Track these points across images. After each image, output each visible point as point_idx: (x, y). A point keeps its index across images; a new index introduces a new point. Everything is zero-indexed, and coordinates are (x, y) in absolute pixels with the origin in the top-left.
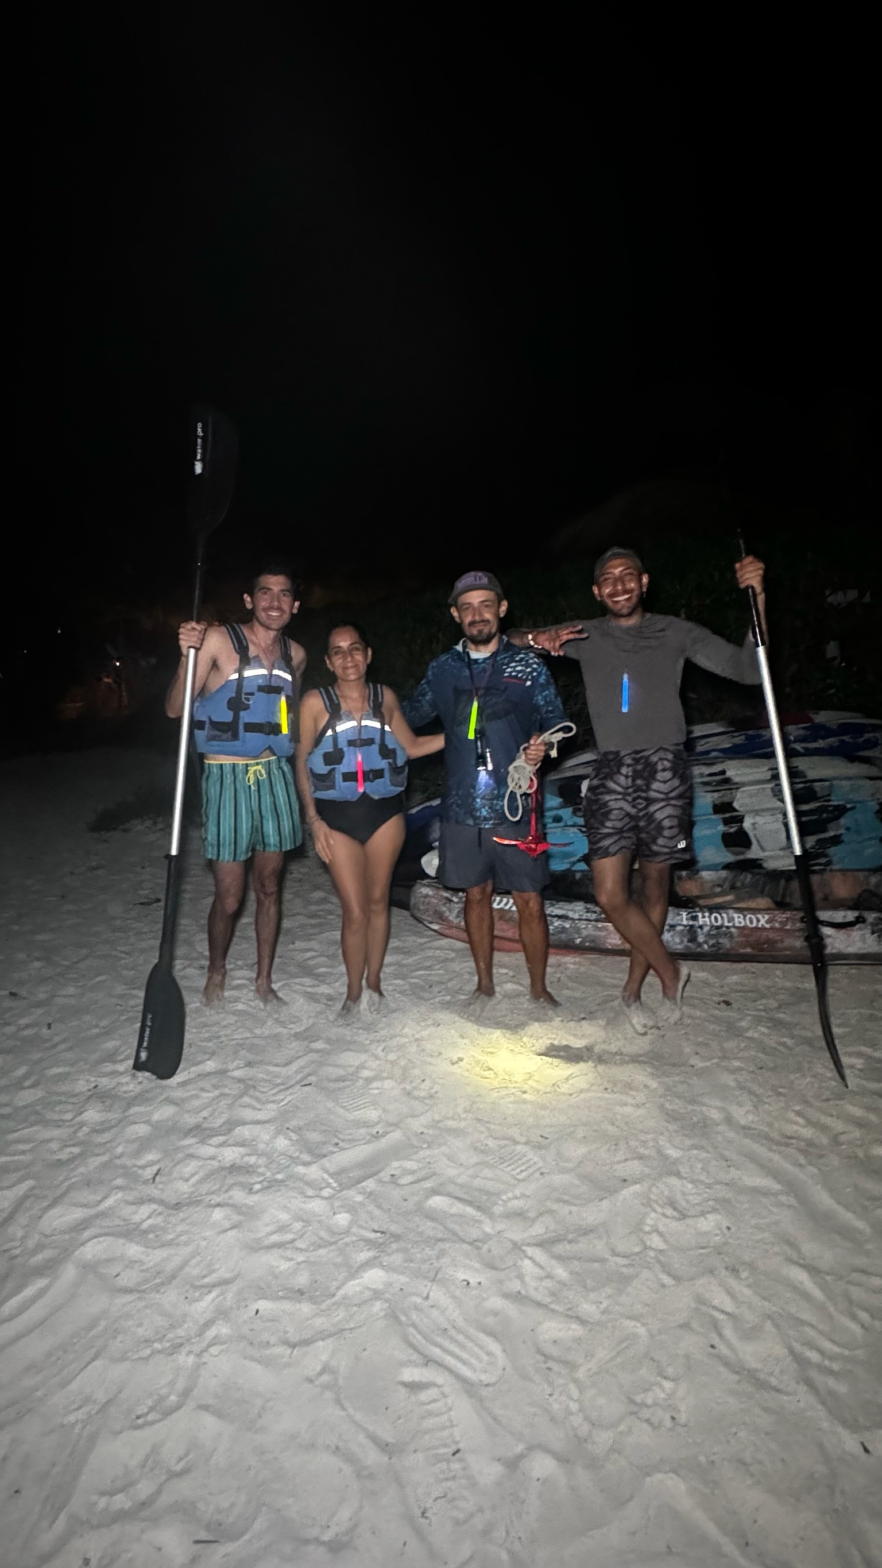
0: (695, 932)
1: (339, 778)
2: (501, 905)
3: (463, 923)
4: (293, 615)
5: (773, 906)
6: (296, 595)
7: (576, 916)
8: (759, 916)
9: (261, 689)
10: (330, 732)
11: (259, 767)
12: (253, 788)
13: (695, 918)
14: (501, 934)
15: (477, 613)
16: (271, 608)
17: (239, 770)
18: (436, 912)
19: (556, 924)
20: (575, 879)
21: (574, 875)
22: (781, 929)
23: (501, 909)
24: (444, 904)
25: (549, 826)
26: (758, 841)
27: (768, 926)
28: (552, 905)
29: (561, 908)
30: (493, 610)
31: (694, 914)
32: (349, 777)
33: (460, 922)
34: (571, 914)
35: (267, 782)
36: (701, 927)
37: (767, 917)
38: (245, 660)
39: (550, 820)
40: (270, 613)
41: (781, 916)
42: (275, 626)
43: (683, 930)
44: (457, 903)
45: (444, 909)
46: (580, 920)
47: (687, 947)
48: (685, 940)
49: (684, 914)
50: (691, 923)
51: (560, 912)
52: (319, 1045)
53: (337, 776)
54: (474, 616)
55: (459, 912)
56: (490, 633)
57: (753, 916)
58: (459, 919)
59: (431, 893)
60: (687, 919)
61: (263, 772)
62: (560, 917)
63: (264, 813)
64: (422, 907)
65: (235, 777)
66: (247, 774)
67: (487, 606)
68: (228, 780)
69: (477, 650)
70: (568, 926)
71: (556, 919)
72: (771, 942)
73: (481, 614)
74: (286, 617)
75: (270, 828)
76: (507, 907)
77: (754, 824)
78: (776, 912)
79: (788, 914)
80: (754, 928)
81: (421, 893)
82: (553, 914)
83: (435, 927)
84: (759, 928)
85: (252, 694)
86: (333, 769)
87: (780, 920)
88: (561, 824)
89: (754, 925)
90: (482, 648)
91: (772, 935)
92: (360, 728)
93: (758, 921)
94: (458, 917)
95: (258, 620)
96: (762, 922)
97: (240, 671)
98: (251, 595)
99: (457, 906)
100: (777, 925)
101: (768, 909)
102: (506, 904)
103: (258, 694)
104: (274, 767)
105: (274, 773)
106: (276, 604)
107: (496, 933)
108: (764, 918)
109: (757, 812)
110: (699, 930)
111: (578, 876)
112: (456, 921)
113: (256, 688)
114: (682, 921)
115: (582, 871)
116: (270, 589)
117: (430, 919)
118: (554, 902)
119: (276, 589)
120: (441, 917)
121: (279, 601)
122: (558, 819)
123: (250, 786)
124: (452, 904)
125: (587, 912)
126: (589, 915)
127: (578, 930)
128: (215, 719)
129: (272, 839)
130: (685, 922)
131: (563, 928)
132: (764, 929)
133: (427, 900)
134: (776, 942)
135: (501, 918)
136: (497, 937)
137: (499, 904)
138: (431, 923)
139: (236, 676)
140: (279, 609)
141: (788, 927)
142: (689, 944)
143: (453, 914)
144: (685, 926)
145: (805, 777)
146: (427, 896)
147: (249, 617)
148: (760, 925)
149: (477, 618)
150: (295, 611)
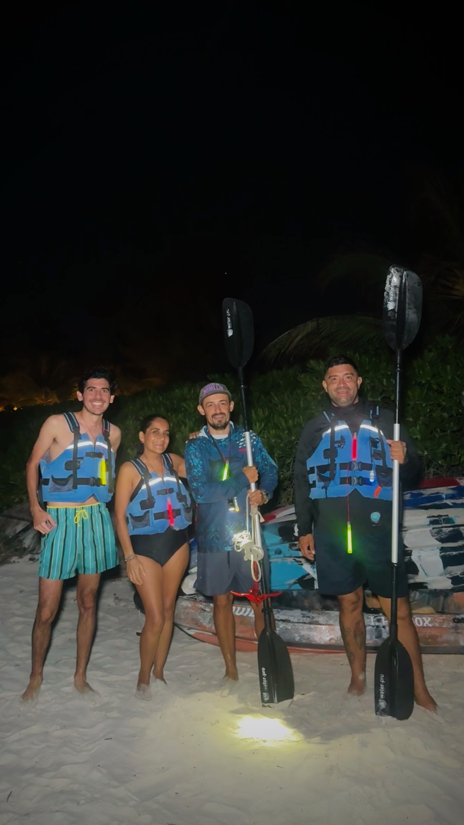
0: (380, 631)
1: (151, 517)
2: (241, 613)
3: (213, 628)
4: (110, 404)
5: (434, 611)
6: (112, 392)
7: (296, 620)
8: (424, 618)
9: (88, 455)
10: (144, 487)
11: (84, 510)
12: (78, 525)
13: (379, 621)
14: (241, 635)
15: (217, 408)
16: (95, 400)
17: (71, 512)
18: (193, 620)
19: (281, 627)
20: (293, 596)
21: (292, 593)
22: (440, 628)
23: (242, 616)
24: (200, 613)
25: (272, 557)
26: (422, 568)
27: (430, 625)
28: (278, 612)
29: (284, 615)
30: (227, 407)
31: (379, 618)
32: (158, 516)
33: (211, 627)
34: (291, 619)
35: (89, 521)
36: (384, 627)
37: (429, 619)
38: (78, 437)
39: (273, 553)
40: (94, 403)
41: (440, 618)
42: (98, 412)
43: (371, 630)
44: (209, 612)
45: (200, 617)
46: (298, 623)
47: (375, 641)
48: (374, 637)
49: (372, 618)
50: (377, 624)
51: (284, 618)
52: (115, 714)
53: (150, 516)
54: (216, 410)
55: (210, 619)
56: (226, 422)
57: (420, 619)
58: (210, 625)
59: (189, 605)
60: (374, 621)
61: (87, 514)
62: (283, 621)
63: (85, 545)
64: (183, 617)
65: (67, 518)
66: (75, 515)
67: (223, 404)
68: (62, 519)
69: (217, 434)
70: (290, 628)
71: (281, 622)
72: (434, 637)
73: (220, 409)
74: (106, 406)
75: (90, 555)
76: (245, 615)
77: (419, 557)
78: (436, 616)
79: (444, 617)
80: (421, 627)
81: (182, 605)
82: (279, 619)
83: (192, 632)
84: (424, 627)
85: (82, 458)
86: (148, 511)
87: (439, 621)
88: (281, 555)
89: (421, 625)
90: (221, 431)
91: (434, 632)
92: (163, 482)
93: (424, 622)
94: (210, 622)
95: (86, 408)
96: (427, 622)
97: (75, 443)
98: (82, 392)
99: (209, 614)
100: (437, 625)
101: (432, 614)
102: (245, 612)
103: (86, 458)
104: (95, 510)
105: (95, 515)
106: (98, 397)
107: (237, 634)
108: (427, 619)
109: (421, 548)
110: (383, 629)
111: (295, 593)
112: (208, 626)
113: (85, 454)
114: (371, 622)
115: (298, 590)
116: (94, 388)
117: (188, 626)
118: (280, 610)
119: (99, 387)
120: (197, 624)
121: (100, 395)
122: (279, 552)
123: (76, 524)
124: (205, 613)
125: (303, 617)
126: (305, 619)
127: (297, 631)
128: (56, 477)
129: (90, 564)
130: (373, 624)
131: (287, 629)
132: (428, 627)
133: (187, 611)
134: (437, 636)
135: (241, 623)
136: (238, 637)
137: (239, 612)
138: (189, 629)
139: (72, 447)
140: (101, 400)
141: (445, 626)
142: (376, 640)
143: (206, 619)
144: (373, 626)
145: (454, 523)
146: (187, 608)
147: (79, 406)
148: (425, 625)
149: (218, 412)
150: (112, 402)
